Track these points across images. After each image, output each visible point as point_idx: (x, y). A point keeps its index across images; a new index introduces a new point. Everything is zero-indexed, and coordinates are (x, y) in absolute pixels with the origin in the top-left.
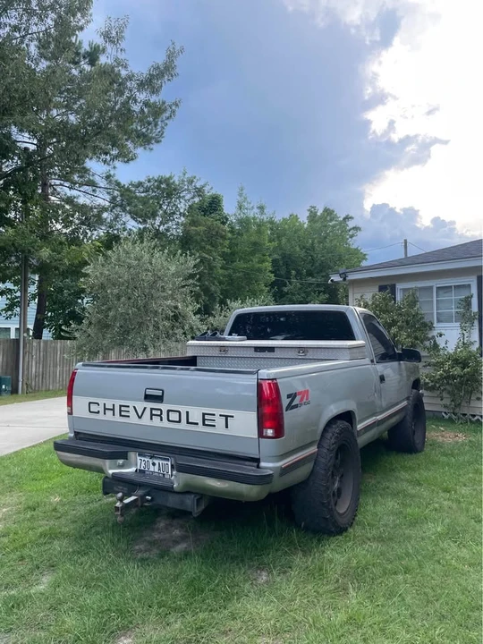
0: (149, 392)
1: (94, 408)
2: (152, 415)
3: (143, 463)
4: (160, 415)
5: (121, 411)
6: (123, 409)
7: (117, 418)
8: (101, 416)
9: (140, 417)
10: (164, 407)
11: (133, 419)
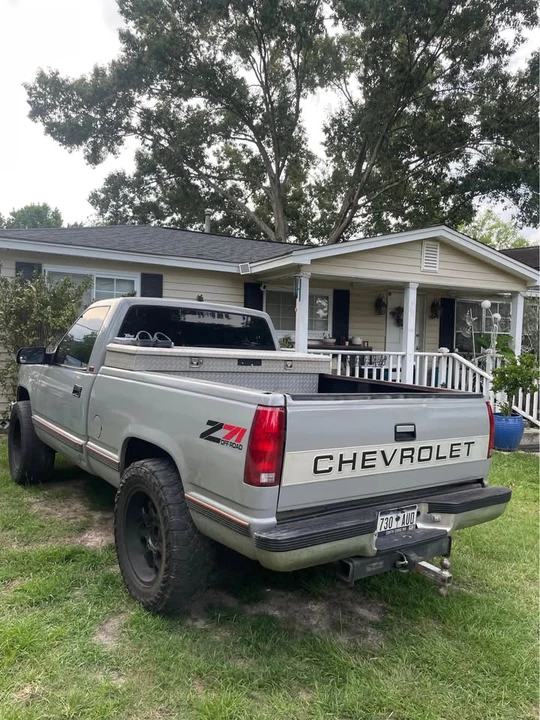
0: (400, 429)
1: (323, 465)
2: (402, 457)
3: (385, 522)
4: (411, 457)
5: (364, 460)
6: (367, 457)
7: (359, 472)
8: (334, 475)
9: (387, 464)
10: (416, 445)
11: (380, 468)
